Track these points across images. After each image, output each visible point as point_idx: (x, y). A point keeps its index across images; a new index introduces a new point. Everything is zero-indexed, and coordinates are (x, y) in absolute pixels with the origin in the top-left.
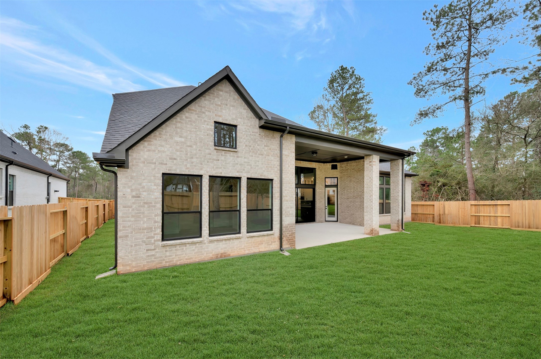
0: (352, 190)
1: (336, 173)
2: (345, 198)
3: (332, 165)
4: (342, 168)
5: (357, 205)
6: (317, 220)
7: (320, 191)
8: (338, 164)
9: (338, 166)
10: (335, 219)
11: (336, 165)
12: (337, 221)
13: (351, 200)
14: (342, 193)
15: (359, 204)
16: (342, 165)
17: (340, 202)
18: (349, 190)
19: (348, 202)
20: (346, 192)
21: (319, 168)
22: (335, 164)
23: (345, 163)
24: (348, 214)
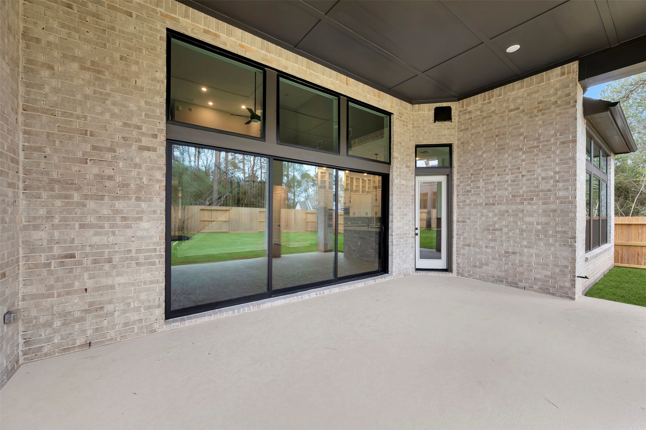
0: (509, 178)
1: (447, 132)
2: (481, 204)
3: (437, 110)
4: (467, 116)
5: (531, 224)
6: (394, 269)
7: (403, 182)
8: (455, 106)
9: (454, 113)
10: (441, 264)
11: (449, 109)
12: (448, 269)
13: (504, 208)
14: (468, 188)
15: (543, 220)
16: (468, 105)
17: (459, 215)
18: (495, 179)
19: (490, 214)
20: (481, 184)
21: (401, 114)
22: (445, 104)
23: (479, 97)
24: (489, 250)
